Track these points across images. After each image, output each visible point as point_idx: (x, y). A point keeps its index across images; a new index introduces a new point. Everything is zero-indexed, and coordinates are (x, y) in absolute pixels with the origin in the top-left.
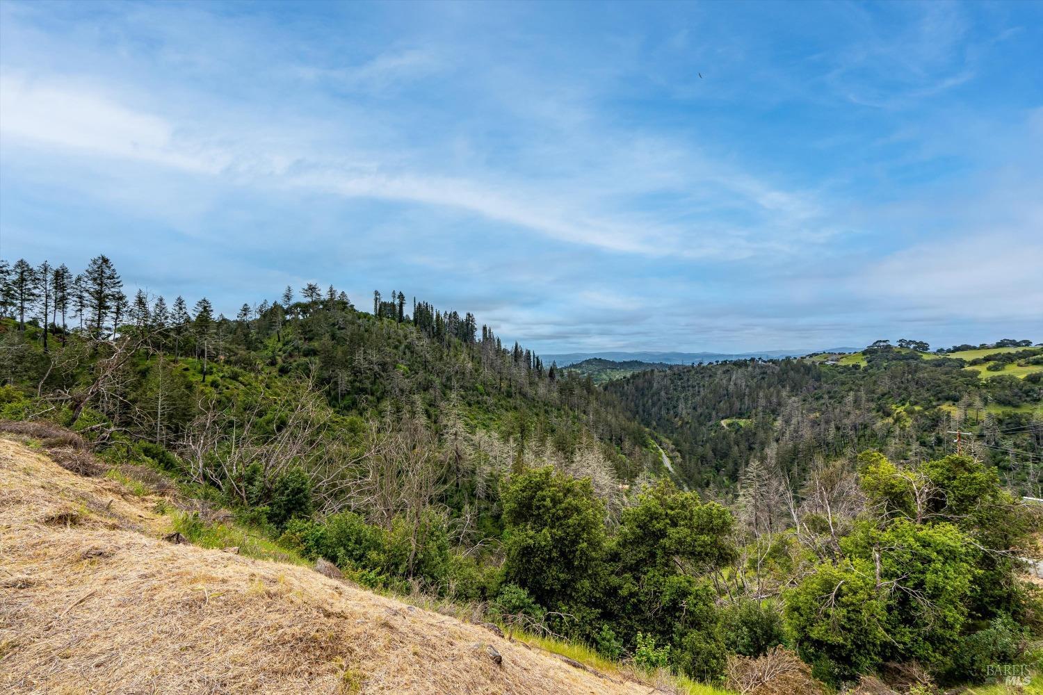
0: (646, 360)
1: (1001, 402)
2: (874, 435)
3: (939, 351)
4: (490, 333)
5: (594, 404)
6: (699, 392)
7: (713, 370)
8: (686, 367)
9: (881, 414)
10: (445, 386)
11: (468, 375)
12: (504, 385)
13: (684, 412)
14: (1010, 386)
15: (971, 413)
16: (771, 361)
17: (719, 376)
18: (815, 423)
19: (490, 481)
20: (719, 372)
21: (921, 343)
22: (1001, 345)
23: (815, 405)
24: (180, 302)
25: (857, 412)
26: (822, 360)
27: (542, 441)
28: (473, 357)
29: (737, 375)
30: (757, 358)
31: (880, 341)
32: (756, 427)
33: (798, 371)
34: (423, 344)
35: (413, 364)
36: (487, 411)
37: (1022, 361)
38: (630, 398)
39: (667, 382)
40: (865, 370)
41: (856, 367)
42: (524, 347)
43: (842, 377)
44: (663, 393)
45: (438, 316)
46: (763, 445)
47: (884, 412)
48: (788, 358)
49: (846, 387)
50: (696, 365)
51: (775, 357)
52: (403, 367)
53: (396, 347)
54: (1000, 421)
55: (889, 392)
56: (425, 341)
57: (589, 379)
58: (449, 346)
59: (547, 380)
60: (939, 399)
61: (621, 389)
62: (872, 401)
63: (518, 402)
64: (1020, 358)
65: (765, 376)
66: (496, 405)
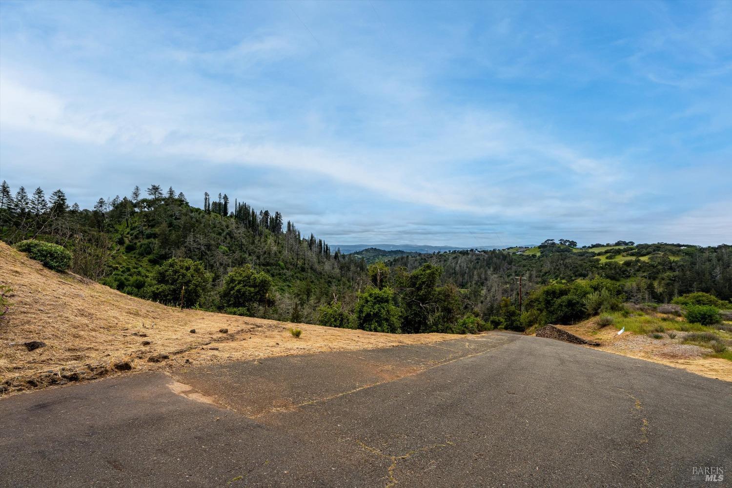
0: (404, 250)
1: (609, 277)
3: (583, 247)
7: (447, 256)
8: (430, 254)
11: (273, 255)
12: (300, 263)
14: (615, 268)
16: (483, 251)
17: (450, 261)
18: (505, 291)
20: (450, 258)
21: (573, 241)
23: (507, 279)
24: (39, 192)
25: (530, 283)
26: (515, 251)
28: (278, 243)
29: (462, 260)
30: (475, 250)
31: (549, 240)
32: (470, 293)
33: (499, 258)
34: (240, 232)
35: (231, 246)
36: (285, 280)
37: (625, 254)
40: (539, 257)
41: (534, 256)
42: (317, 238)
43: (524, 262)
45: (253, 213)
48: (494, 250)
49: (526, 268)
50: (436, 253)
51: (486, 249)
52: (224, 248)
53: (220, 234)
55: (549, 271)
56: (242, 230)
58: (260, 235)
59: (333, 261)
60: (576, 276)
62: (539, 277)
63: (310, 275)
64: (624, 252)
65: (479, 261)
66: (292, 276)
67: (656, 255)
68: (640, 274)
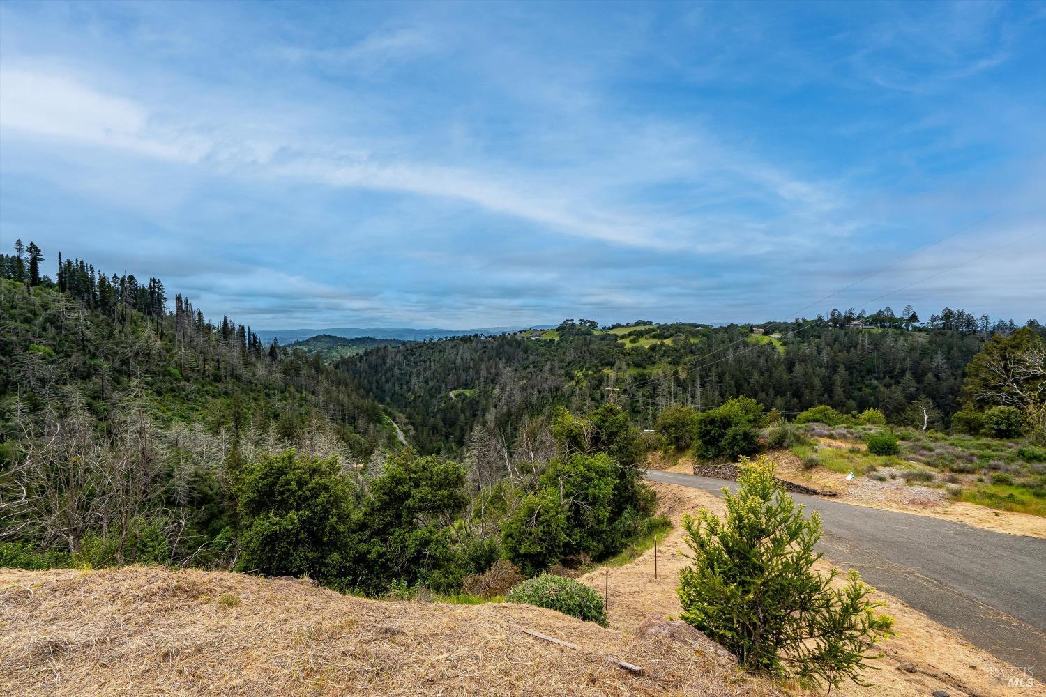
0: (379, 337)
1: (637, 365)
2: (563, 395)
4: (187, 304)
5: (324, 384)
6: (430, 366)
7: (444, 345)
8: (418, 343)
9: (568, 378)
10: (120, 372)
11: (156, 357)
12: (210, 367)
13: (416, 386)
15: (621, 374)
16: (491, 336)
17: (447, 350)
18: (523, 389)
19: (195, 482)
20: (448, 347)
21: (593, 322)
22: (637, 324)
23: (523, 374)
25: (553, 377)
26: (530, 335)
27: (264, 428)
28: (162, 334)
29: (462, 348)
30: (479, 335)
32: (479, 396)
33: (511, 346)
34: (79, 316)
35: (61, 344)
36: (186, 399)
37: (647, 336)
38: (364, 375)
39: (400, 358)
41: (552, 341)
42: (236, 321)
43: (542, 350)
44: (396, 369)
45: (103, 280)
46: (484, 411)
47: (570, 377)
48: (504, 334)
49: (545, 358)
50: (427, 340)
51: (494, 333)
52: (41, 348)
53: (27, 321)
54: (636, 379)
56: (83, 313)
57: (318, 356)
58: (123, 320)
59: (268, 360)
60: (602, 365)
61: (354, 366)
62: (562, 368)
63: (230, 386)
64: (647, 334)
65: (486, 350)
66: (198, 391)
67: (678, 338)
68: (665, 359)
